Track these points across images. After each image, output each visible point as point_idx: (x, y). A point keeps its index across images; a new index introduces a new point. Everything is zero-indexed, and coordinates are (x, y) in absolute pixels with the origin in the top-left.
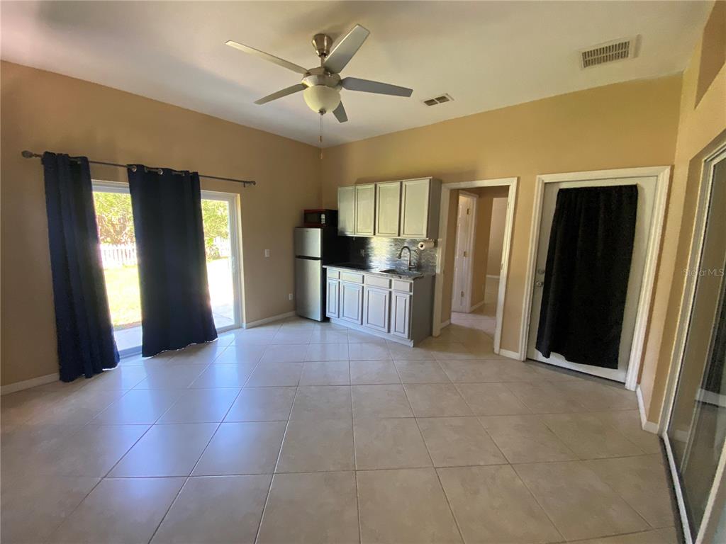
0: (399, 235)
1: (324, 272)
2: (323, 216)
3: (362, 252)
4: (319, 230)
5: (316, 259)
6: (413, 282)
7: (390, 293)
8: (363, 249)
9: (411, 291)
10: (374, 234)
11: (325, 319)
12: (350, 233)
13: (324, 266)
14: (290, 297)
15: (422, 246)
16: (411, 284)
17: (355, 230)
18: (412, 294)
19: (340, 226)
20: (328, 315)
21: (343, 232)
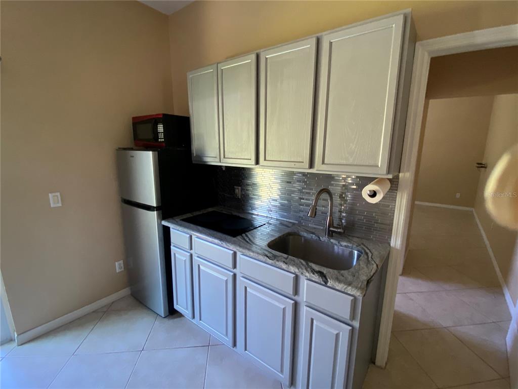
0: (311, 165)
1: (166, 234)
2: (161, 128)
3: (238, 191)
4: (150, 153)
5: (149, 208)
6: (358, 294)
7: (296, 306)
8: (239, 185)
9: (353, 317)
10: (257, 162)
11: (172, 312)
12: (212, 158)
13: (164, 223)
14: (119, 266)
15: (373, 194)
16: (355, 300)
17: (222, 154)
18: (356, 324)
19: (195, 145)
20: (176, 307)
21: (200, 157)
